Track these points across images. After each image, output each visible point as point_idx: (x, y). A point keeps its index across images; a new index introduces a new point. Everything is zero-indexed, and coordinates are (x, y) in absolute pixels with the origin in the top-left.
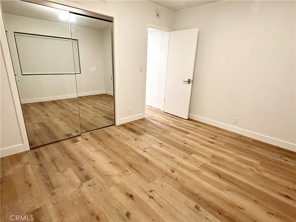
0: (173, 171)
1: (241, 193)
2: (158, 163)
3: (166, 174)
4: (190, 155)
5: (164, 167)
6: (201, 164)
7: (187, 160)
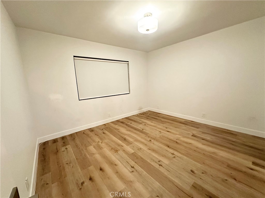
0: (150, 140)
1: (122, 134)
2: (160, 145)
3: (154, 139)
4: (134, 152)
5: (156, 143)
6: (131, 145)
7: (139, 147)
